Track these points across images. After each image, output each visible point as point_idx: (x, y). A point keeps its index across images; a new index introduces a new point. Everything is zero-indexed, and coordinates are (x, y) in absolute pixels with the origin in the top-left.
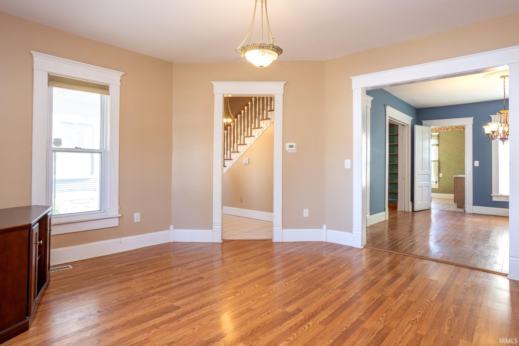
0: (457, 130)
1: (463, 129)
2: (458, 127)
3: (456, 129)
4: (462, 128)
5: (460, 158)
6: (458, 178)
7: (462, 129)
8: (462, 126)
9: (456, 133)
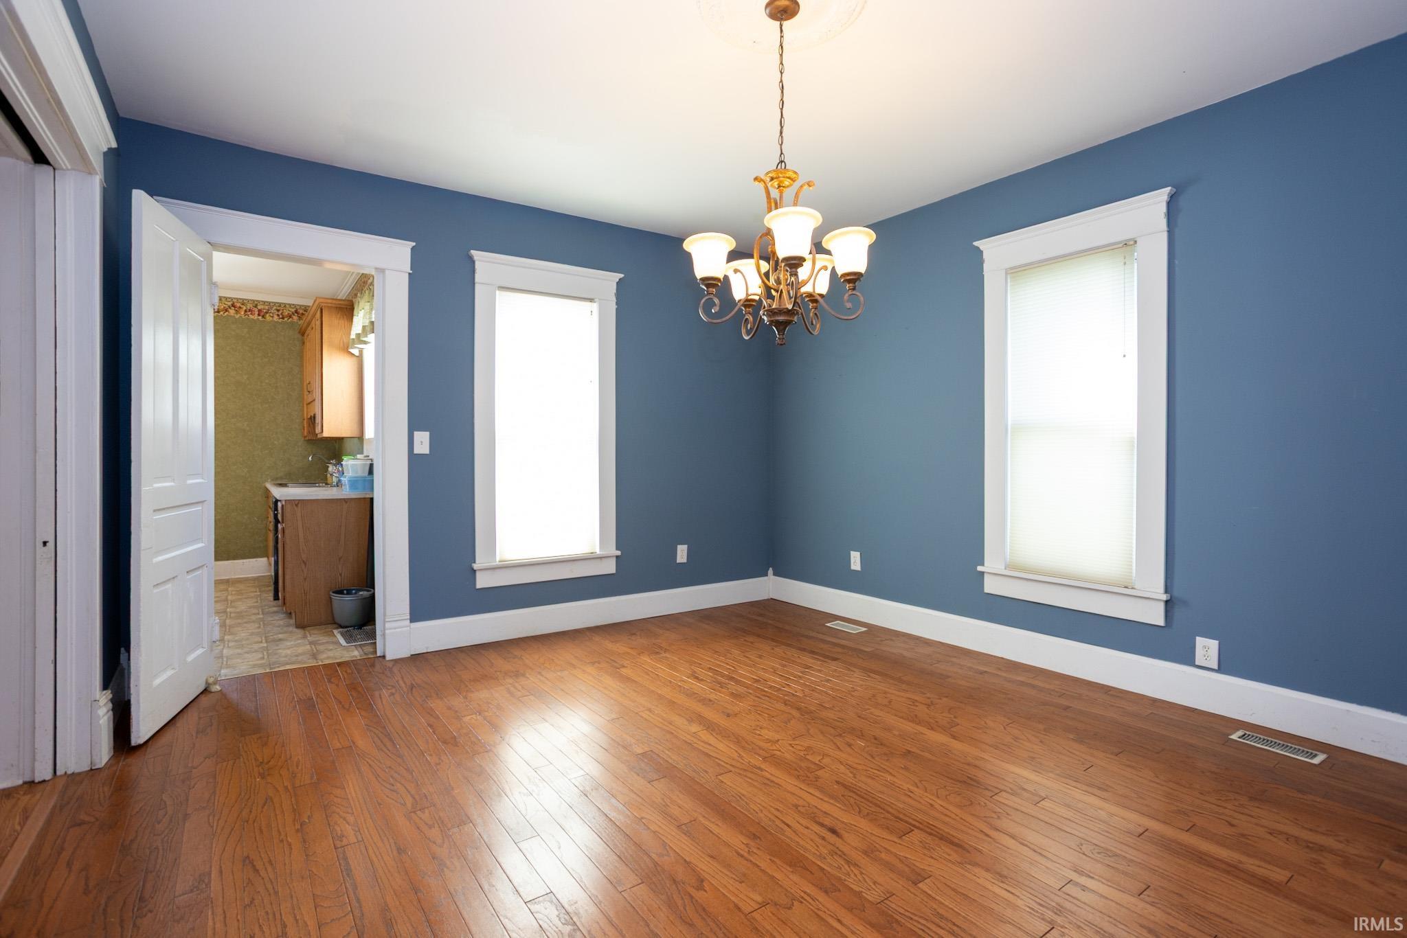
0: (238, 316)
1: (259, 315)
2: (238, 305)
3: (232, 311)
4: (257, 313)
5: (246, 424)
6: (297, 505)
7: (256, 317)
8: (257, 305)
9: (233, 327)
